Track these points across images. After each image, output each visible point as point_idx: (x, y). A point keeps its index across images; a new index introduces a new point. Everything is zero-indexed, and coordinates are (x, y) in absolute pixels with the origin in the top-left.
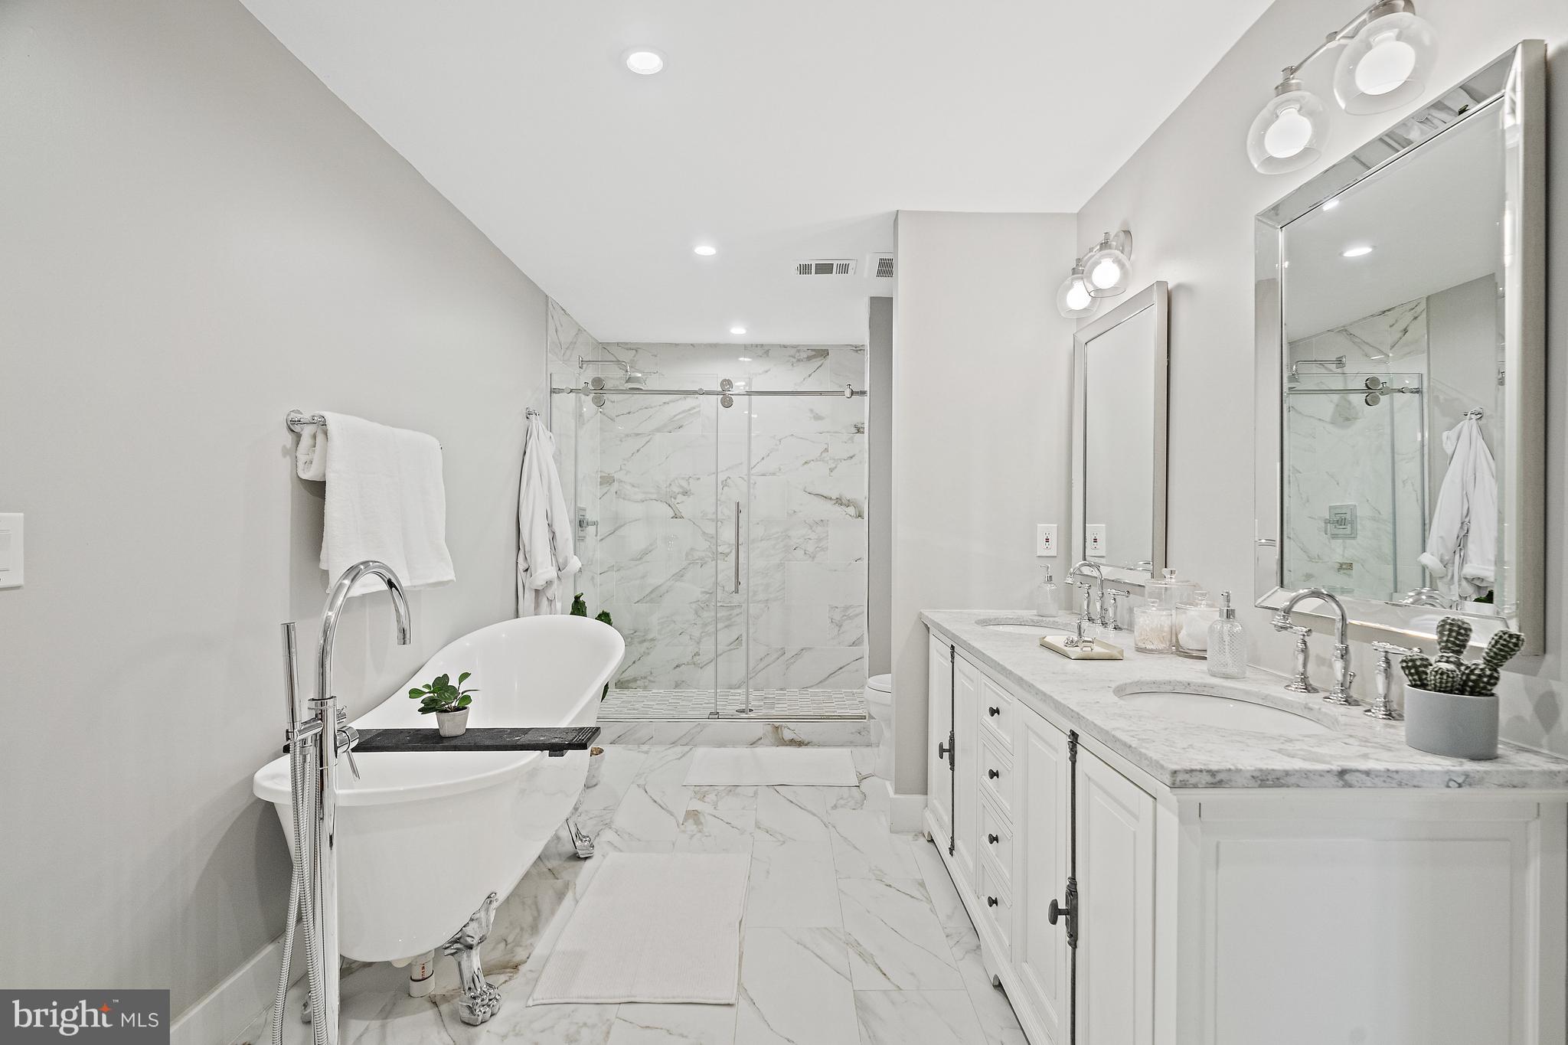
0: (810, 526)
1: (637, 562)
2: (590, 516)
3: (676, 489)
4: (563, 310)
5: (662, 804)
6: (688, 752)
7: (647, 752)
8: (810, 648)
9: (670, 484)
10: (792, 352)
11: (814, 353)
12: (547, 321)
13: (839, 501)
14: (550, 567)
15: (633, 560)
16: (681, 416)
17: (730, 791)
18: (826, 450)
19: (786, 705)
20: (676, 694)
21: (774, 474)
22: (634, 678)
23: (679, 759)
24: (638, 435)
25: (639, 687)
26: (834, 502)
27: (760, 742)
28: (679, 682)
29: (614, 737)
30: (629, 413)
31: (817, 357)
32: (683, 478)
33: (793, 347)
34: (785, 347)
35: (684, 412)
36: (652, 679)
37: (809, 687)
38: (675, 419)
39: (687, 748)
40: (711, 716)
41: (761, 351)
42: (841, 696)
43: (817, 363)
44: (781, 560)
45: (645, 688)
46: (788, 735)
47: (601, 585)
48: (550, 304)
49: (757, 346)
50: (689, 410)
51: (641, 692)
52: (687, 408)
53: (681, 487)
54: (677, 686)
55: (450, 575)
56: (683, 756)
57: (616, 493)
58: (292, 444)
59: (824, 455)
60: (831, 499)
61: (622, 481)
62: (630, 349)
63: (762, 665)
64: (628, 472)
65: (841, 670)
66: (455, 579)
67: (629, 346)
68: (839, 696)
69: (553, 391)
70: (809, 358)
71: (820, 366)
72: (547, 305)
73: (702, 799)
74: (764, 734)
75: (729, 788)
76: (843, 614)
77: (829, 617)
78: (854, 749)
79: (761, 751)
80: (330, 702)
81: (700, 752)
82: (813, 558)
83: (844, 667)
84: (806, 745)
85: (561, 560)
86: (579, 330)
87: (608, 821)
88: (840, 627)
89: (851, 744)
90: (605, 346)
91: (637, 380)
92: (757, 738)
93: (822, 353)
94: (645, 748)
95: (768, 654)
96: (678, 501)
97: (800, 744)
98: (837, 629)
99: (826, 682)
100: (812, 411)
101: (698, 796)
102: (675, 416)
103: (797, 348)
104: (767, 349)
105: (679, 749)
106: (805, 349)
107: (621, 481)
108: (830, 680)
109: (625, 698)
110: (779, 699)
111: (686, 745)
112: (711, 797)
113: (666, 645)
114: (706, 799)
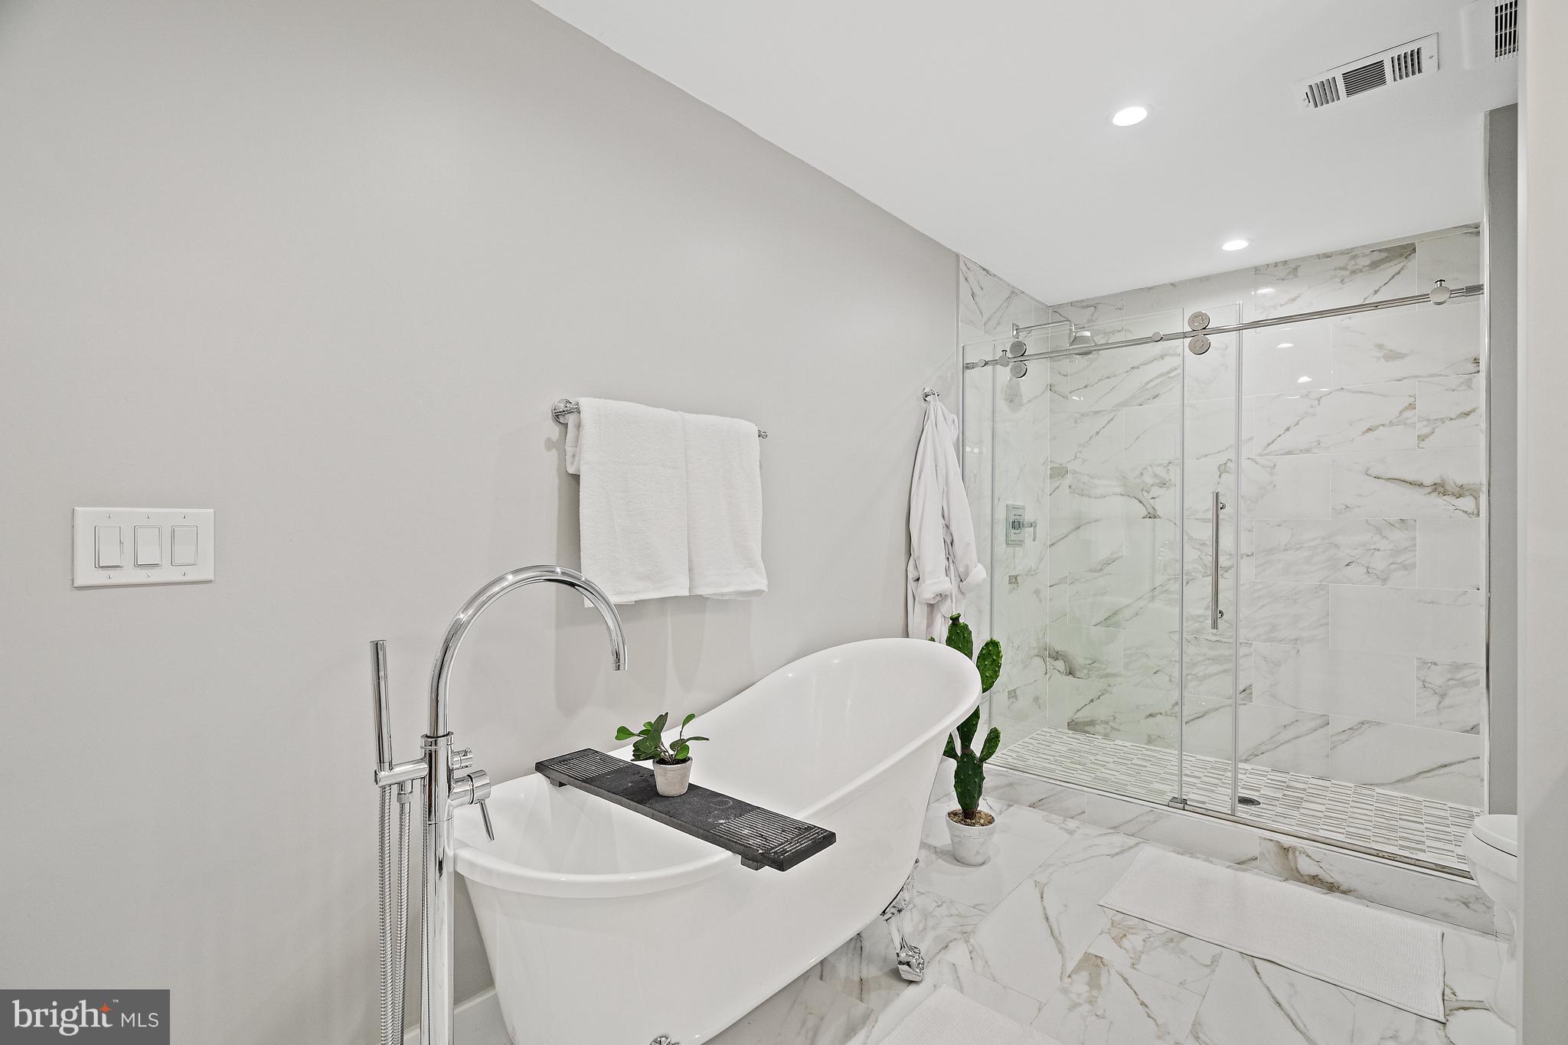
0: (1378, 529)
1: (1096, 574)
2: (1028, 517)
3: (1149, 479)
4: (984, 269)
5: (1055, 927)
6: (1131, 848)
7: (1071, 833)
8: (1378, 724)
9: (1142, 474)
10: (1342, 261)
11: (1384, 255)
12: (958, 284)
13: (1439, 488)
14: (943, 577)
15: (1091, 571)
16: (1156, 382)
17: (1172, 940)
18: (1412, 406)
19: (1322, 808)
20: (1147, 752)
21: (1308, 451)
22: (1091, 721)
23: (1113, 856)
24: (1096, 413)
25: (1099, 734)
26: (1429, 490)
27: (1254, 863)
28: (1154, 737)
29: (1035, 799)
30: (1086, 387)
31: (1391, 260)
32: (1159, 465)
33: (1342, 253)
34: (1327, 256)
35: (1160, 375)
36: (1115, 725)
37: (1377, 785)
38: (1148, 387)
39: (1132, 841)
40: (1172, 804)
41: (1288, 270)
42: (1442, 813)
43: (1392, 268)
44: (1321, 582)
45: (1106, 736)
46: (1306, 866)
47: (1051, 600)
48: (961, 263)
49: (1276, 264)
50: (1168, 372)
51: (1099, 740)
52: (1166, 370)
53: (1156, 476)
54: (1150, 741)
55: (762, 583)
56: (1122, 852)
57: (1070, 487)
58: (560, 436)
59: (1408, 414)
60: (1421, 485)
61: (1077, 472)
62: (1088, 306)
63: (1286, 735)
64: (1084, 461)
65: (1443, 770)
66: (766, 589)
67: (1085, 304)
68: (1437, 812)
69: (967, 367)
70: (1374, 265)
71: (1399, 273)
72: (958, 265)
73: (1118, 940)
74: (1262, 854)
75: (1171, 934)
76: (1450, 676)
77: (1418, 678)
78: (1449, 930)
79: (1249, 879)
80: (442, 741)
81: (1149, 852)
82: (1385, 581)
83: (1451, 764)
84: (1344, 892)
85: (961, 569)
86: (1013, 292)
87: (968, 929)
88: (1443, 696)
89: (1445, 918)
90: (1055, 309)
91: (1084, 339)
92: (1249, 857)
93: (1404, 251)
94: (1072, 824)
95: (1297, 721)
96: (1152, 494)
97: (1332, 888)
98: (1437, 698)
99: (1412, 783)
100: (1380, 347)
101: (1115, 932)
102: (1148, 383)
103: (1351, 253)
104: (1293, 266)
105: (1119, 840)
106: (1367, 251)
107: (1075, 472)
108: (1419, 781)
109: (1076, 745)
110: (1313, 795)
111: (1133, 835)
112: (1134, 941)
113: (1136, 685)
114: (1125, 943)
